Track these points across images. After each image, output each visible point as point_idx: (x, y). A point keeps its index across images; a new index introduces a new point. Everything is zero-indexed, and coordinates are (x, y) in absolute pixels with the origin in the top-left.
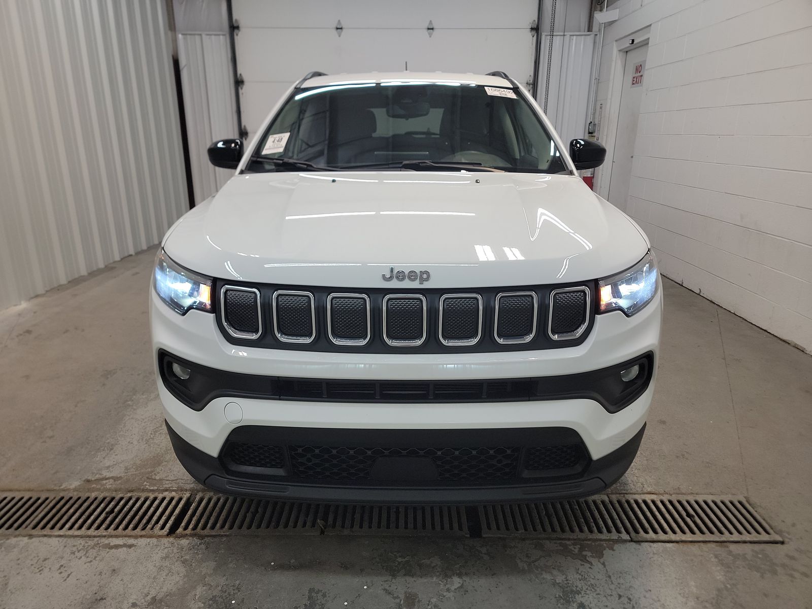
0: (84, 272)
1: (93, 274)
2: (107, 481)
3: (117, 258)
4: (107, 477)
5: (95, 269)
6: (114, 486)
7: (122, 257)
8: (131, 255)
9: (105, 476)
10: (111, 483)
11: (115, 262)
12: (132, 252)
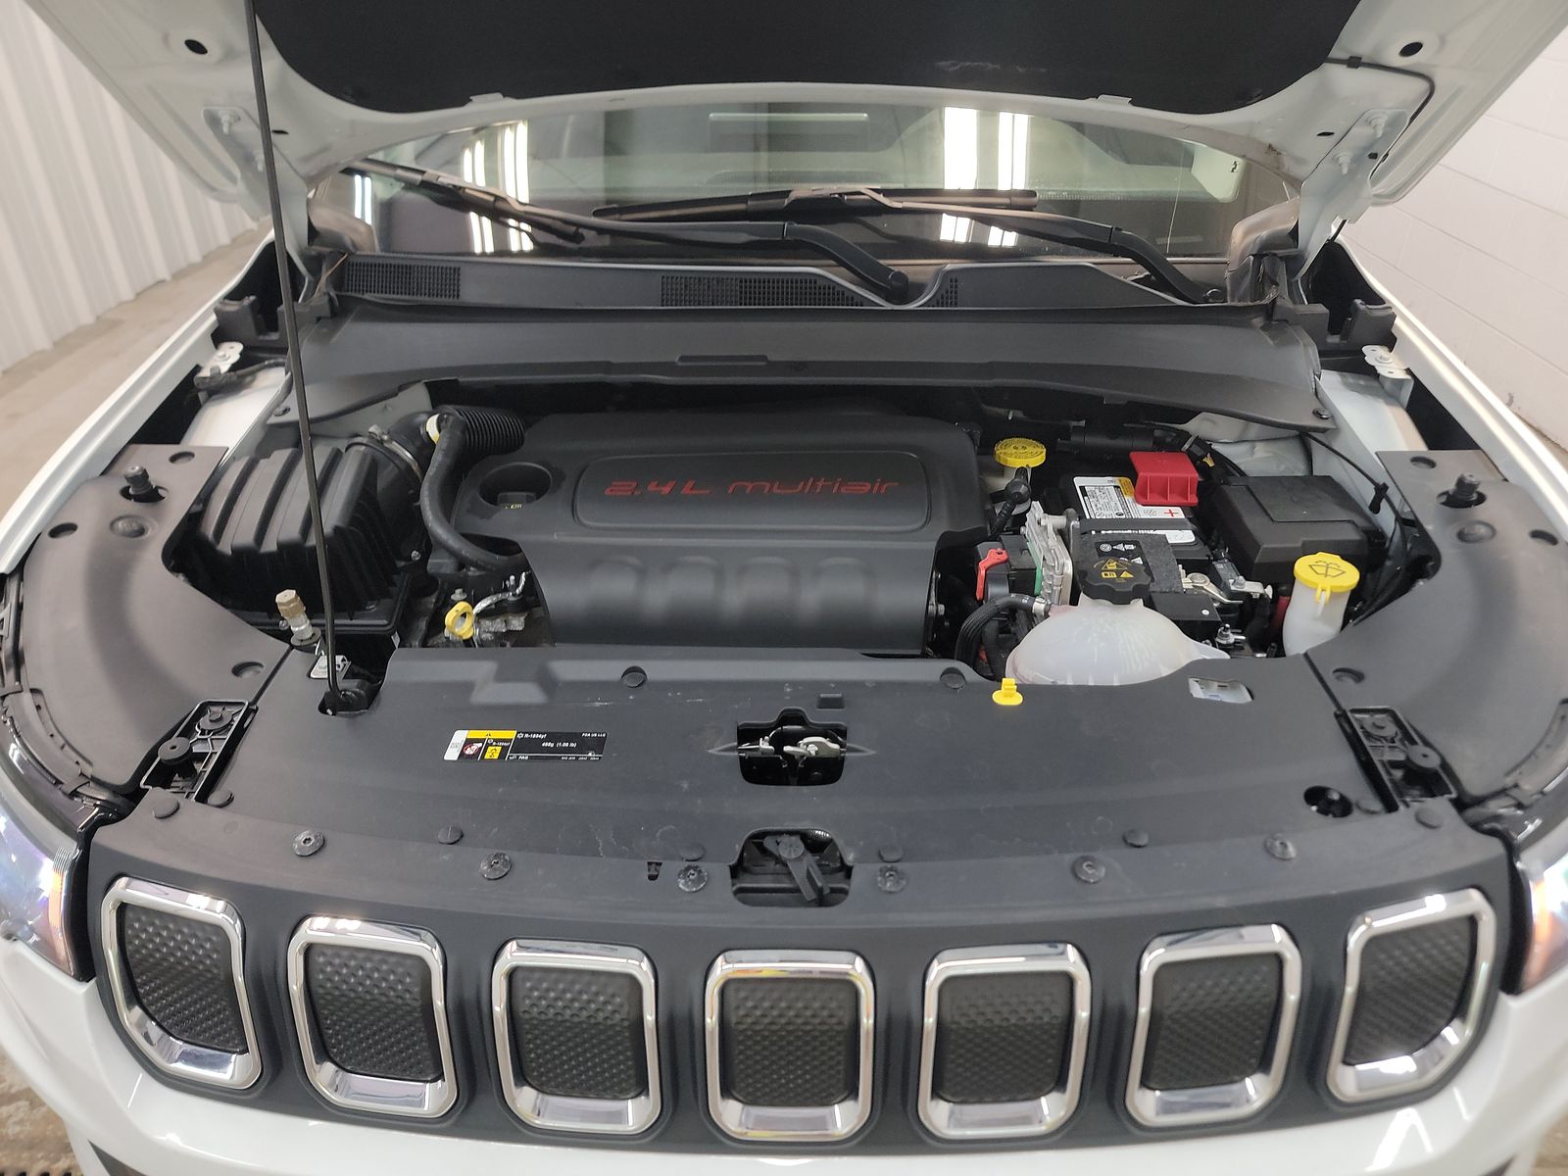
0: (42, 342)
1: (65, 345)
2: (11, 1108)
3: (126, 293)
4: (13, 1091)
5: (71, 328)
6: (28, 1128)
7: (139, 290)
8: (161, 282)
9: (11, 1087)
10: (21, 1115)
11: (121, 304)
12: (163, 273)
